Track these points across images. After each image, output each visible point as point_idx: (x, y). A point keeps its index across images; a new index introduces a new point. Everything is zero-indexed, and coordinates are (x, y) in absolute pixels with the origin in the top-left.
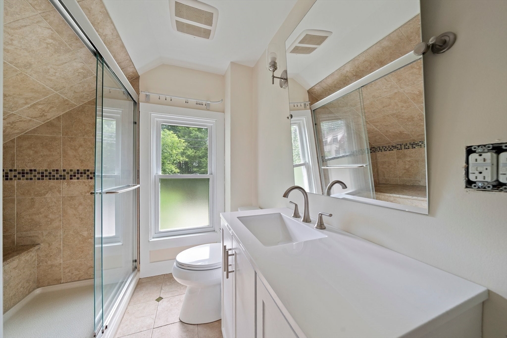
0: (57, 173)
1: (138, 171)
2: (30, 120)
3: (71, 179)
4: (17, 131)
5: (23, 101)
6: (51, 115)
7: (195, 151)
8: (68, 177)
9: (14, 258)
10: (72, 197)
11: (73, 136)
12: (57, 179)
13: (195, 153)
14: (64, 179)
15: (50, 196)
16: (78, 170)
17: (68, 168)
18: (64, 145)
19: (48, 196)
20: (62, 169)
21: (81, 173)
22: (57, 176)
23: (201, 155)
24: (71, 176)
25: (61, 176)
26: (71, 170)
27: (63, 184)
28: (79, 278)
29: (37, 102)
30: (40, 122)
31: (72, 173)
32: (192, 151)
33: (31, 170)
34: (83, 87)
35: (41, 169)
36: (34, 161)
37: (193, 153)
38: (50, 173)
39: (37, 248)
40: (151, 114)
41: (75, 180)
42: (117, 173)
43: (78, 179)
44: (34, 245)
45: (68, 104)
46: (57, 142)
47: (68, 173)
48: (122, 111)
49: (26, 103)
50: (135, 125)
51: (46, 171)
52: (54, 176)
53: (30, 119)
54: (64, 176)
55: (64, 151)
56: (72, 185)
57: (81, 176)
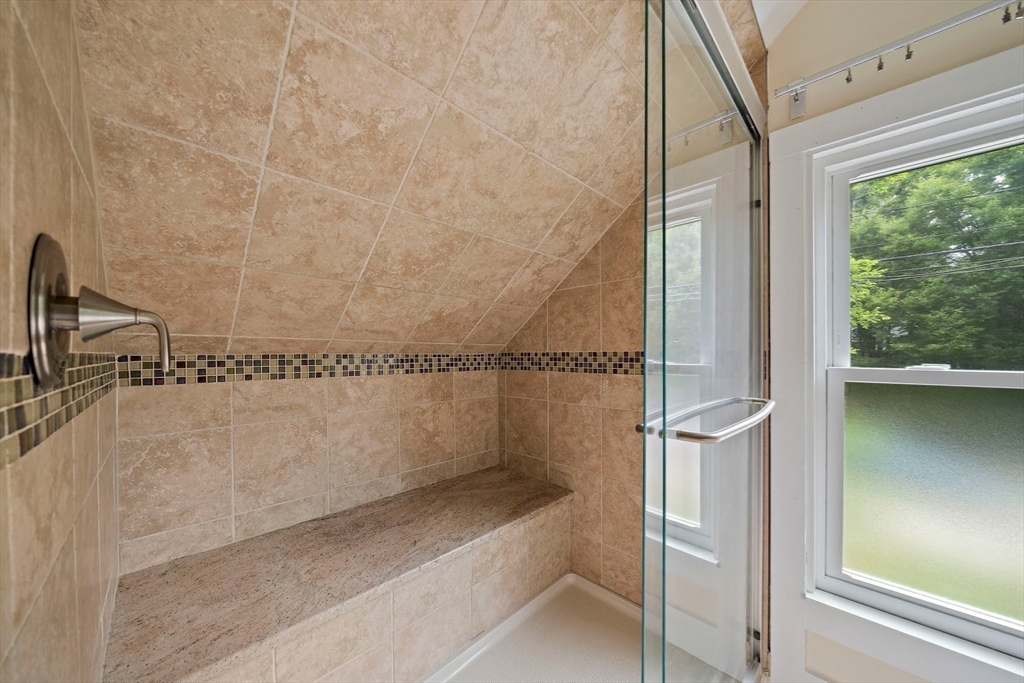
0: (595, 360)
1: (768, 355)
2: (559, 262)
3: (615, 372)
4: (547, 287)
5: (541, 224)
6: (585, 245)
7: (898, 292)
8: (610, 367)
9: (539, 510)
10: (615, 411)
11: (618, 280)
12: (595, 371)
13: (902, 297)
14: (605, 371)
15: (585, 404)
16: (626, 354)
17: (610, 350)
18: (604, 301)
19: (583, 403)
20: (601, 351)
21: (632, 360)
22: (595, 365)
23: (925, 300)
24: (615, 365)
25: (600, 365)
26: (615, 354)
27: (603, 382)
28: (627, 594)
29: (561, 220)
30: (571, 262)
31: (616, 360)
32: (887, 294)
33: (563, 354)
34: (629, 151)
35: (574, 351)
36: (566, 338)
37: (891, 300)
38: (586, 359)
39: (569, 498)
40: (810, 156)
41: (621, 376)
42: (704, 361)
43: (626, 372)
44: (567, 491)
45: (607, 211)
46: (594, 296)
47: (610, 360)
48: (717, 182)
49: (547, 226)
50: (755, 210)
51: (581, 354)
52: (591, 365)
53: (558, 258)
54: (605, 365)
55: (605, 314)
56: (616, 386)
57: (632, 367)
